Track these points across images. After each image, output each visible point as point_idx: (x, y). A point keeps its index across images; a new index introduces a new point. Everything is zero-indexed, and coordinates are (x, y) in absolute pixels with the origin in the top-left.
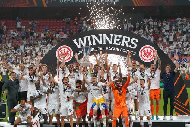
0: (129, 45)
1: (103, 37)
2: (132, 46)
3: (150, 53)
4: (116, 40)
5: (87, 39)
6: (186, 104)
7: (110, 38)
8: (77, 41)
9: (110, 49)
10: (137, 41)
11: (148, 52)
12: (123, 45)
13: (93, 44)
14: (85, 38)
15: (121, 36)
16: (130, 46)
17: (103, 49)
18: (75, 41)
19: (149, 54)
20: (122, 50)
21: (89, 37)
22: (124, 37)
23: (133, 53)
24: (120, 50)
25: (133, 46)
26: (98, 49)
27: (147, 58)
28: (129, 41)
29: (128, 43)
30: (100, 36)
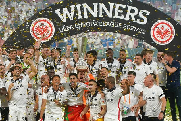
0: (136, 19)
1: (98, 6)
2: (140, 21)
3: (166, 32)
4: (117, 11)
5: (76, 9)
7: (108, 8)
8: (62, 12)
9: (108, 24)
10: (148, 13)
11: (163, 30)
12: (127, 19)
13: (85, 17)
14: (73, 7)
15: (125, 6)
16: (138, 21)
17: (98, 24)
18: (57, 11)
19: (165, 34)
20: (126, 26)
21: (78, 6)
22: (130, 8)
23: (142, 32)
24: (122, 26)
25: (142, 20)
26: (91, 24)
27: (162, 38)
28: (136, 13)
29: (135, 16)
30: (95, 5)
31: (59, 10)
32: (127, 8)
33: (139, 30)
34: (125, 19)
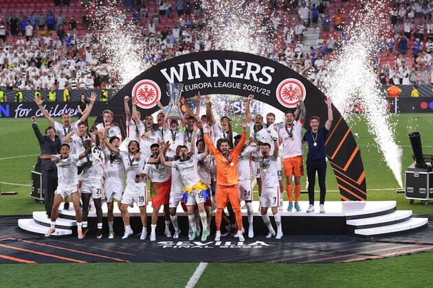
0: (258, 78)
1: (212, 64)
4: (235, 69)
5: (185, 68)
6: (359, 182)
7: (224, 66)
8: (169, 72)
9: (225, 85)
10: (272, 70)
11: (291, 90)
12: (247, 77)
13: (196, 77)
14: (181, 66)
15: (244, 62)
16: (261, 80)
17: (213, 85)
18: (164, 71)
19: (293, 94)
20: (246, 87)
21: (188, 65)
22: (250, 65)
23: (266, 93)
24: (242, 87)
25: (265, 79)
26: (204, 85)
27: (291, 100)
28: (258, 71)
29: (257, 74)
30: (208, 62)
31: (166, 69)
32: (246, 65)
33: (262, 91)
34: (245, 78)
